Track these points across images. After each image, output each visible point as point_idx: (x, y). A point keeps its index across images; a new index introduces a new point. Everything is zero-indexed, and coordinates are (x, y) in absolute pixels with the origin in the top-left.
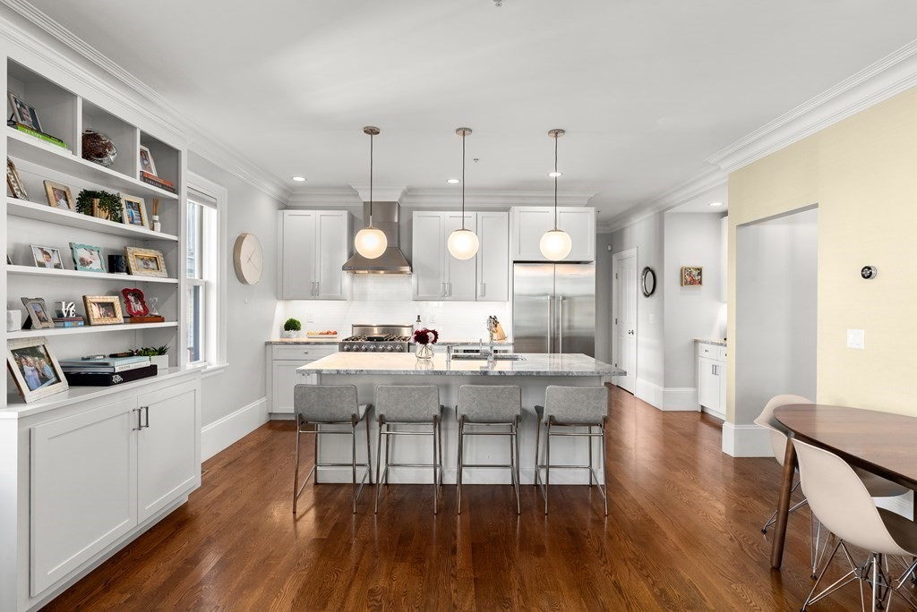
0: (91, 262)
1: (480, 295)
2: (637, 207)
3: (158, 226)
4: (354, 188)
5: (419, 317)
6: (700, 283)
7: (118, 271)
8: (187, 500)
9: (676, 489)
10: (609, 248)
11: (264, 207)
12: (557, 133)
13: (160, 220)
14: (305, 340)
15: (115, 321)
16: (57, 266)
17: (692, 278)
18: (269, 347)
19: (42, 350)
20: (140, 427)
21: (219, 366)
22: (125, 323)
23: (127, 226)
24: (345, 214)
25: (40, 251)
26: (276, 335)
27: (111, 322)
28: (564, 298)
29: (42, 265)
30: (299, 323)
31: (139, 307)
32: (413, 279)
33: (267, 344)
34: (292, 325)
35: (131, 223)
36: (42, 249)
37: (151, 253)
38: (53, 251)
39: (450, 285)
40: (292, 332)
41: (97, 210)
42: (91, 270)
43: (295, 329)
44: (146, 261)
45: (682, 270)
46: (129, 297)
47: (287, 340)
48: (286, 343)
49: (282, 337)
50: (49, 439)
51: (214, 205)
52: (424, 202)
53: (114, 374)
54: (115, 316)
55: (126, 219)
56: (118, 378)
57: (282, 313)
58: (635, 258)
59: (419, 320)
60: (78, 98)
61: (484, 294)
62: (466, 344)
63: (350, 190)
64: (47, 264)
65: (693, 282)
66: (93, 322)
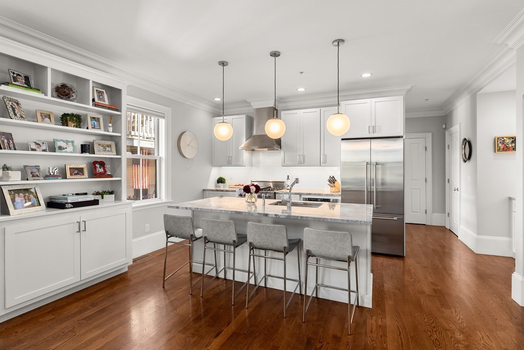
0: (66, 148)
1: (323, 162)
2: (457, 92)
3: (111, 129)
4: (248, 101)
5: (288, 176)
6: (514, 149)
7: (85, 152)
8: (126, 270)
9: (434, 325)
10: (444, 126)
11: (201, 116)
12: (339, 41)
13: (112, 126)
14: (227, 189)
15: (83, 177)
16: (44, 151)
17: (505, 145)
18: (205, 192)
19: (33, 190)
20: (79, 231)
21: (166, 201)
22: (89, 178)
23: (91, 130)
24: (244, 116)
25: (34, 143)
26: (212, 185)
27: (80, 177)
28: (377, 164)
29: (33, 150)
30: (224, 179)
31: (101, 170)
32: (282, 154)
33: (204, 190)
34: (221, 181)
35: (92, 128)
36: (35, 143)
37: (109, 143)
38: (43, 143)
39: (304, 156)
40: (220, 184)
41: (70, 123)
42: (66, 152)
43: (222, 183)
44: (105, 147)
45: (495, 140)
46: (96, 165)
47: (218, 189)
48: (217, 190)
49: (216, 187)
50: (16, 233)
51: (164, 117)
52: (290, 105)
53: (67, 203)
54: (83, 175)
55: (90, 127)
56: (70, 205)
57: (215, 173)
58: (459, 132)
59: (288, 178)
60: (48, 69)
61: (325, 162)
62: (310, 194)
63: (246, 103)
64: (37, 149)
65: (506, 149)
66: (68, 178)
